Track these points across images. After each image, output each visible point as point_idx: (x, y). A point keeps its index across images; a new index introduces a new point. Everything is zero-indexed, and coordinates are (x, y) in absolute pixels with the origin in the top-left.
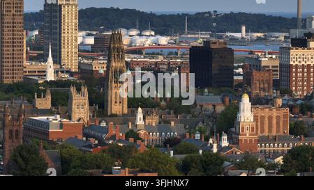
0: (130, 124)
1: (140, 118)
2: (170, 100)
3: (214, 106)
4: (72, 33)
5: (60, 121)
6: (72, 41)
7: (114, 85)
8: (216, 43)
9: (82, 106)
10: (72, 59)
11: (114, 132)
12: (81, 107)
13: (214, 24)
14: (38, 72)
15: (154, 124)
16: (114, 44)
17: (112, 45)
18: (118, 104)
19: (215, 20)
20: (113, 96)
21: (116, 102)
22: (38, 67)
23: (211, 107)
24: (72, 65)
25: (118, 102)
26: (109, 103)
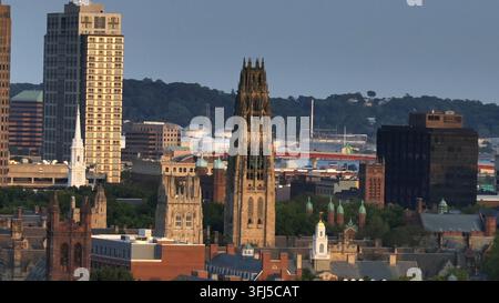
0: (299, 257)
1: (322, 246)
2: (367, 223)
3: (467, 236)
4: (109, 98)
5: (154, 241)
6: (108, 116)
7: (246, 182)
8: (437, 118)
9: (188, 218)
10: (107, 156)
11: (275, 268)
12: (184, 221)
13: (372, 119)
14: (36, 179)
15: (352, 260)
16: (248, 90)
17: (244, 95)
18: (254, 225)
19: (372, 111)
20: (245, 207)
21: (250, 221)
22: (34, 170)
23: (459, 238)
24: (107, 168)
25: (255, 220)
26: (235, 223)
